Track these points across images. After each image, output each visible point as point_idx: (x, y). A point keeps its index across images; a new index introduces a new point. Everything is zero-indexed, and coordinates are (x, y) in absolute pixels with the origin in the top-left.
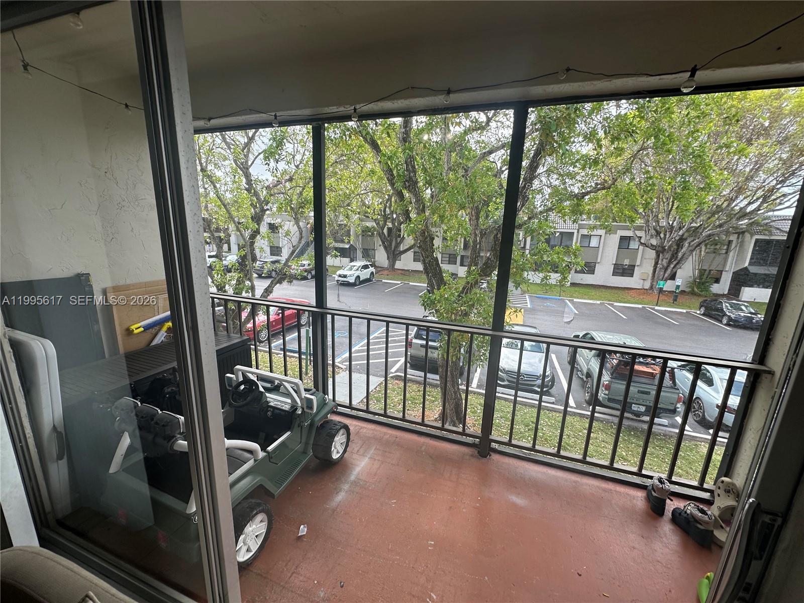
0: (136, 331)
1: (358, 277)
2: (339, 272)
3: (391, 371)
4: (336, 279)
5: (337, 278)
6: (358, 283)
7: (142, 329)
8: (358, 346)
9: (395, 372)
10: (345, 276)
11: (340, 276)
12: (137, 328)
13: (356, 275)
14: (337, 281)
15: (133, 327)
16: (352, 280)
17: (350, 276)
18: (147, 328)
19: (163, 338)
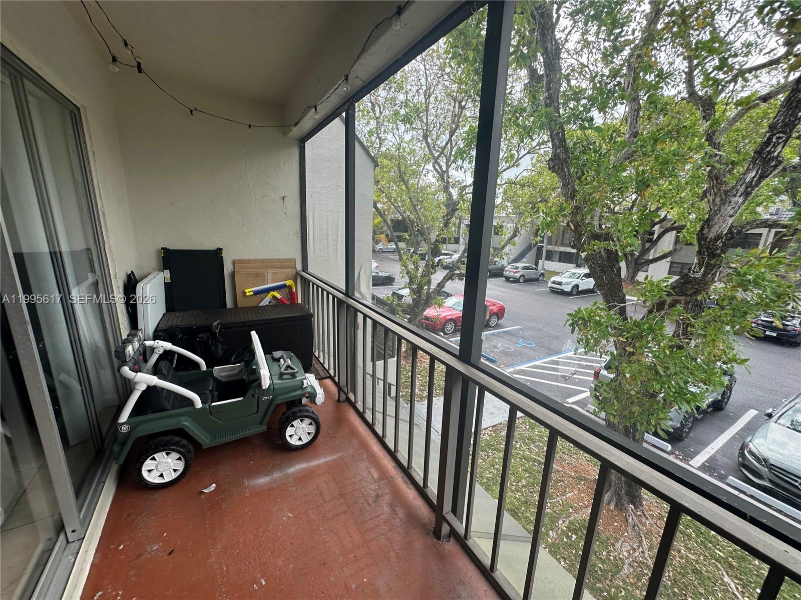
0: (247, 294)
1: (577, 286)
2: (553, 279)
3: (567, 400)
4: (549, 286)
5: (550, 284)
6: (575, 293)
7: (252, 293)
8: (541, 361)
9: (573, 403)
10: (560, 284)
11: (554, 283)
12: (249, 292)
13: (574, 283)
14: (550, 287)
15: (246, 291)
16: (567, 289)
17: (567, 283)
18: (256, 293)
19: (267, 303)
